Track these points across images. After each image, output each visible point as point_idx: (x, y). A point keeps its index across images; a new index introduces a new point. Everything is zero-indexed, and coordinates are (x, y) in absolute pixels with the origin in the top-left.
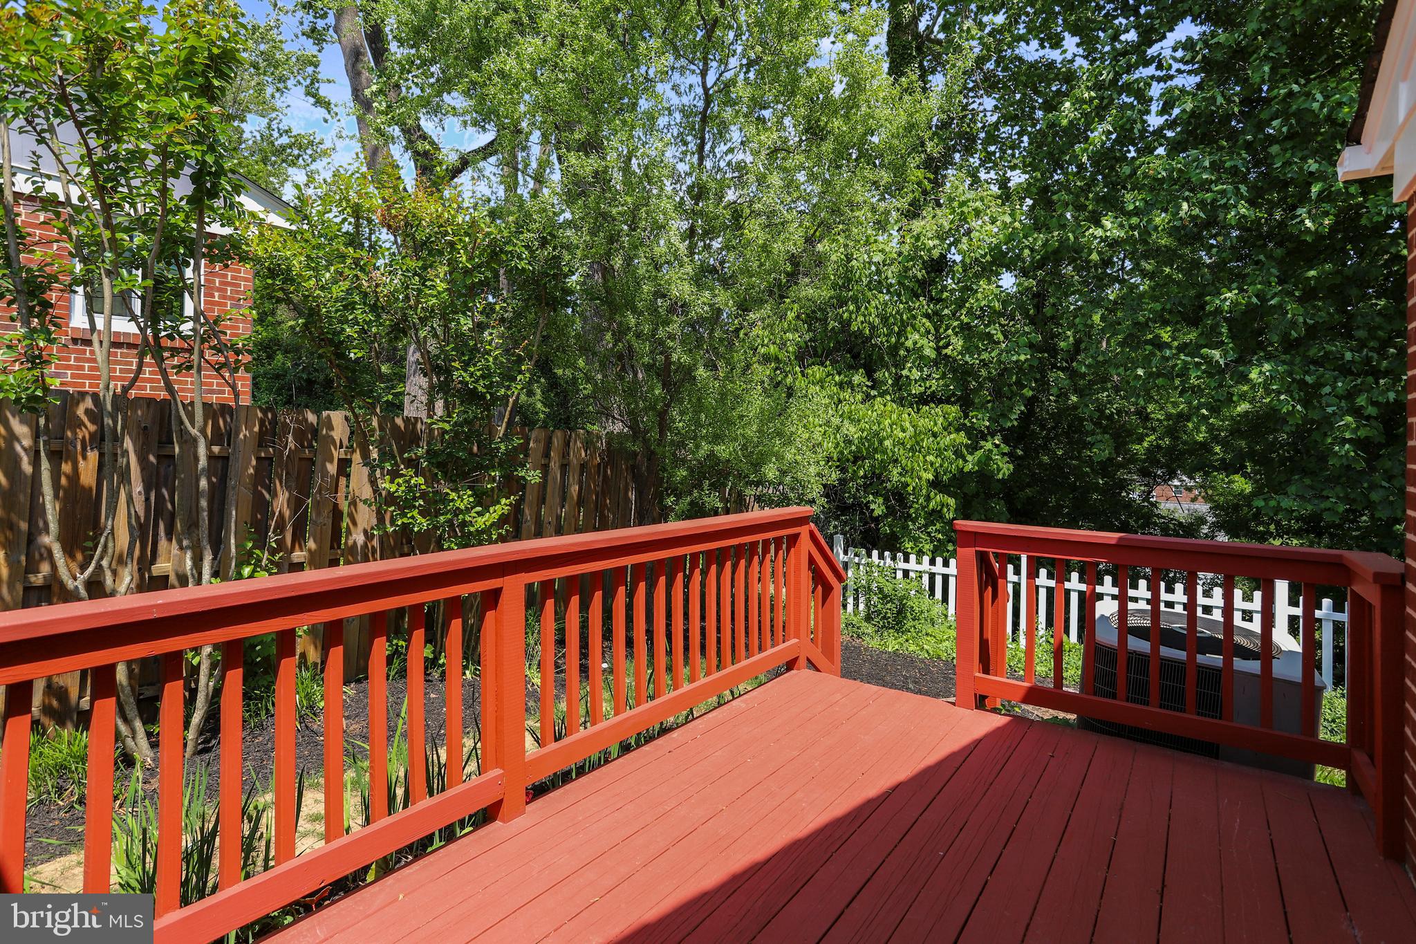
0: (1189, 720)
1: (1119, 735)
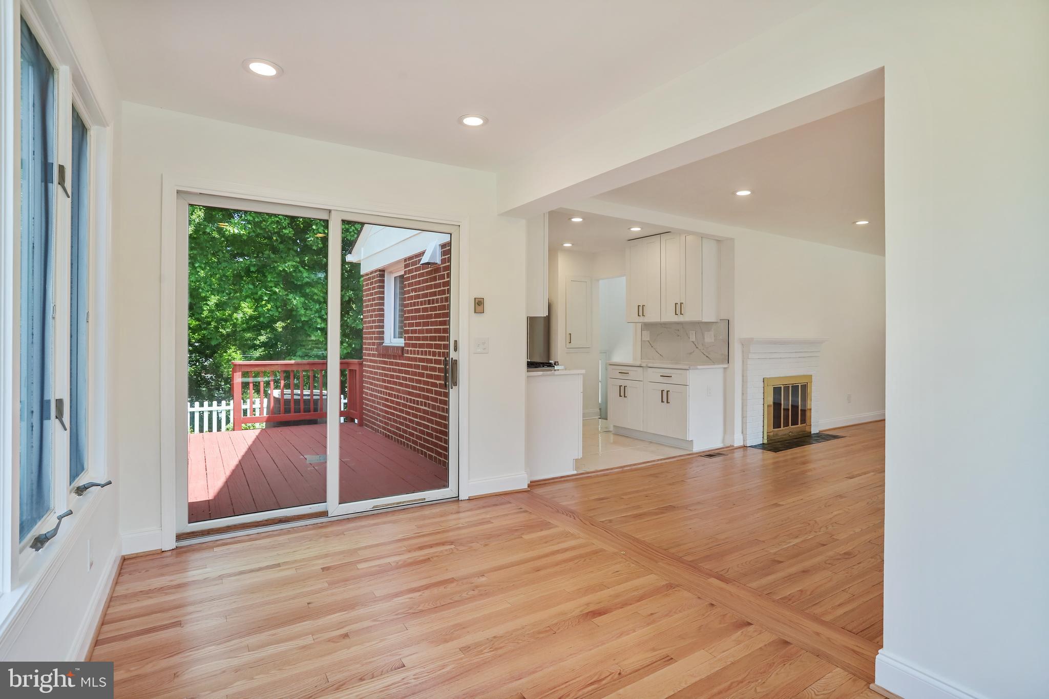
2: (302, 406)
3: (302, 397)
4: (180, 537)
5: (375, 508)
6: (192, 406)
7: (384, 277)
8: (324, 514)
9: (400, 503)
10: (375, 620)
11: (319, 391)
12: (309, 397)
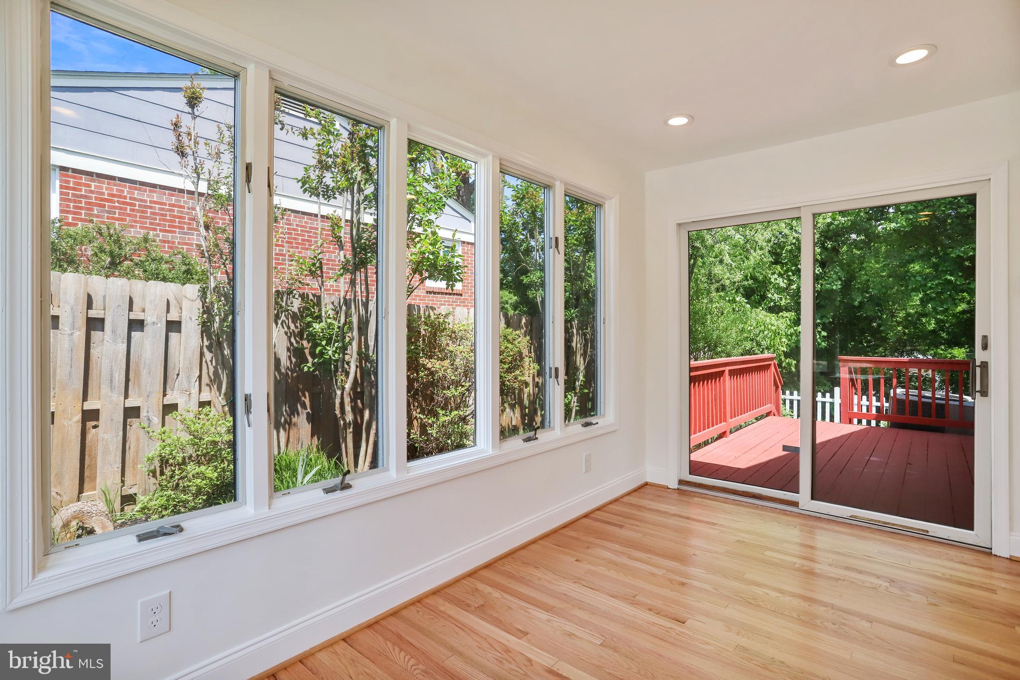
3: (920, 399)
4: (681, 482)
5: (853, 518)
6: (784, 393)
8: (795, 504)
9: (889, 523)
10: (714, 589)
11: (958, 396)
12: (931, 401)
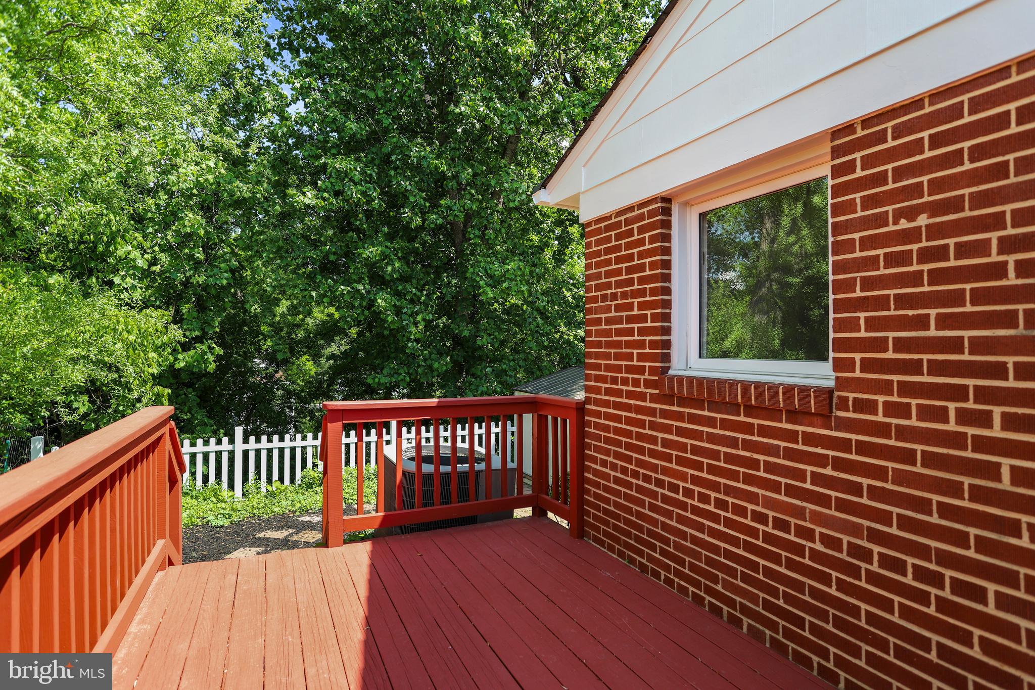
0: (456, 507)
1: (430, 529)
2: (454, 486)
7: (670, 215)
